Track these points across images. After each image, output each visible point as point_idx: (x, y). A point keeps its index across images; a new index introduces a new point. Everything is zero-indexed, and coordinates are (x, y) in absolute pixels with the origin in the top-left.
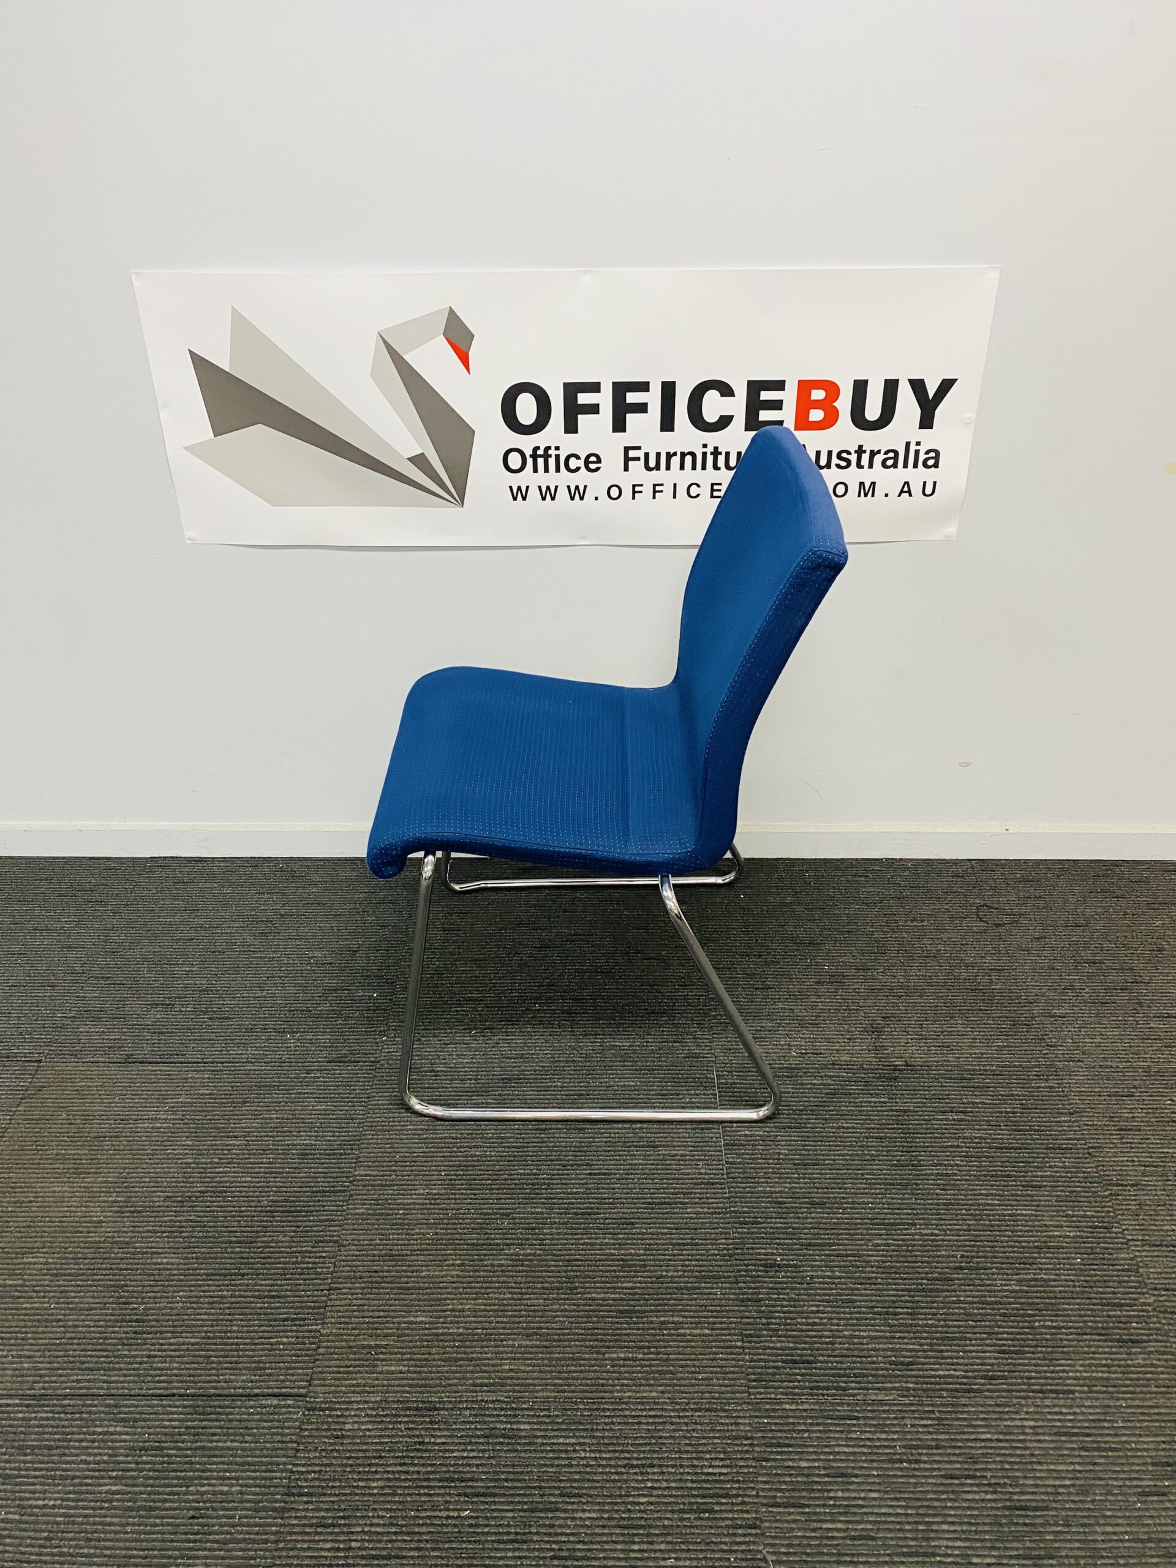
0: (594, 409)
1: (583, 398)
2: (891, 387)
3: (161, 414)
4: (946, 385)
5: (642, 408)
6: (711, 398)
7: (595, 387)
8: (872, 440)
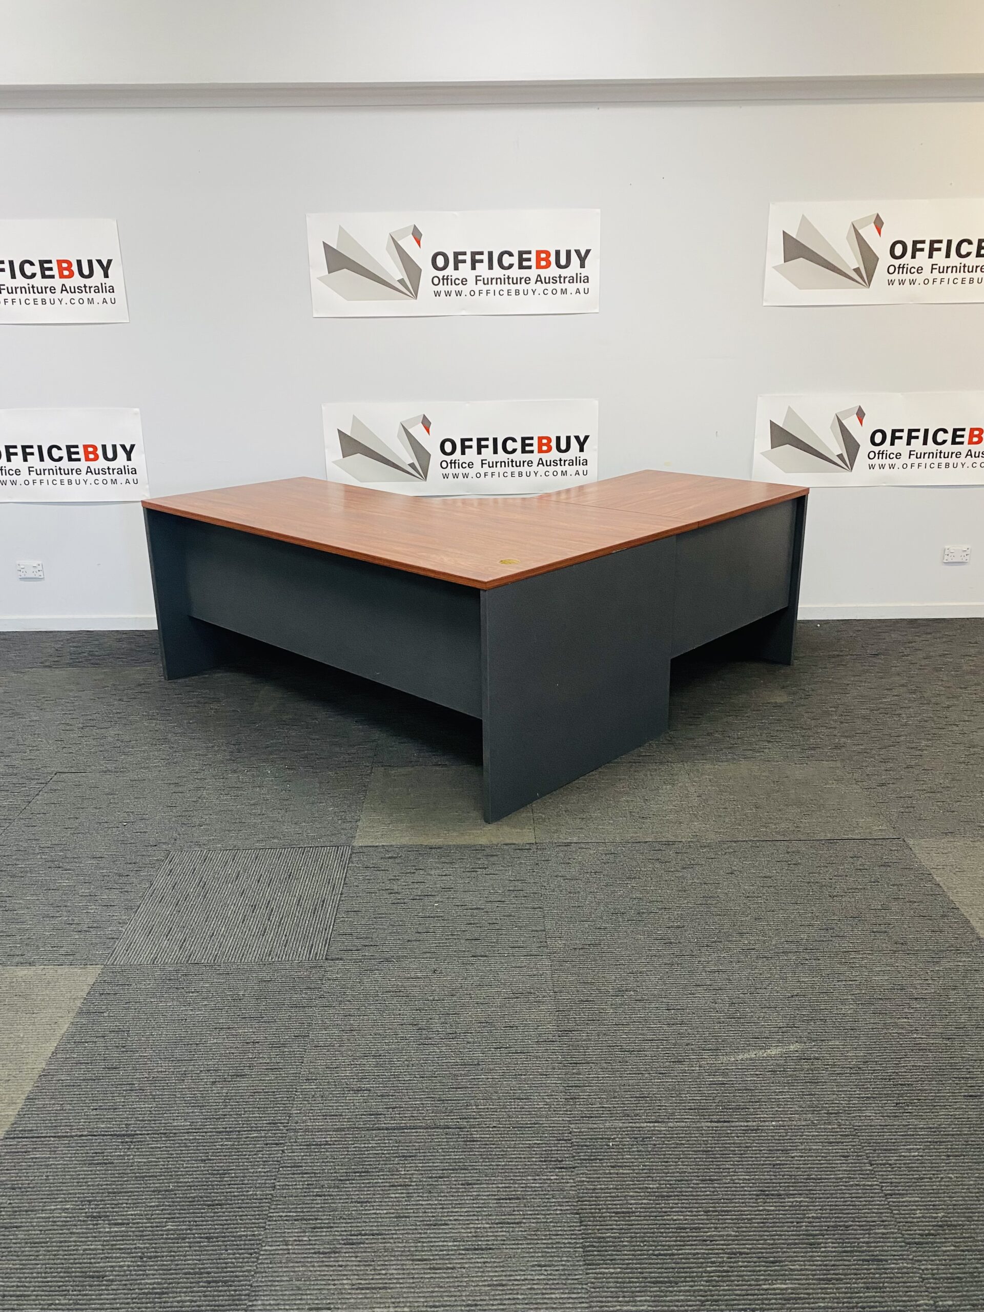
0: (471, 447)
1: (467, 443)
2: (568, 438)
3: (326, 451)
4: (586, 438)
5: (487, 446)
6: (509, 443)
7: (471, 440)
8: (564, 456)
